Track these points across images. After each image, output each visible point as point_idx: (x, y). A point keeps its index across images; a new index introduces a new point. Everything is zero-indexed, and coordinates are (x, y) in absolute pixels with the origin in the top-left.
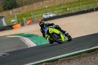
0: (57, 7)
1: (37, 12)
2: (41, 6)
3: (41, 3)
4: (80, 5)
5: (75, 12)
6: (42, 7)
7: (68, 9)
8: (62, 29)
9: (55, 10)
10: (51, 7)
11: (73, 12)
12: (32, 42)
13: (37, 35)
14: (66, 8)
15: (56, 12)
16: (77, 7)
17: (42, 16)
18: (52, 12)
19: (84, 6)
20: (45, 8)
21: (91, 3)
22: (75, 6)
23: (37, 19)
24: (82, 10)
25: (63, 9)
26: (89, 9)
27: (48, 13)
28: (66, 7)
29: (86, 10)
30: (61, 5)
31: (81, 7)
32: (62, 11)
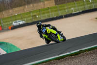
0: (27, 14)
1: (7, 20)
2: (10, 14)
3: (11, 11)
4: (49, 12)
5: (44, 19)
6: (12, 14)
7: (37, 16)
8: (58, 30)
9: (25, 18)
10: (21, 14)
11: (42, 19)
12: (2, 50)
13: (7, 43)
14: (35, 16)
15: (25, 19)
16: (46, 15)
17: (12, 23)
18: (22, 19)
19: (53, 13)
20: (15, 15)
21: (60, 10)
22: (44, 13)
23: (7, 26)
24: (51, 17)
25: (32, 16)
26: (58, 16)
27: (17, 21)
28: (36, 14)
29: (55, 17)
30: (30, 12)
31: (50, 14)
32: (31, 18)
